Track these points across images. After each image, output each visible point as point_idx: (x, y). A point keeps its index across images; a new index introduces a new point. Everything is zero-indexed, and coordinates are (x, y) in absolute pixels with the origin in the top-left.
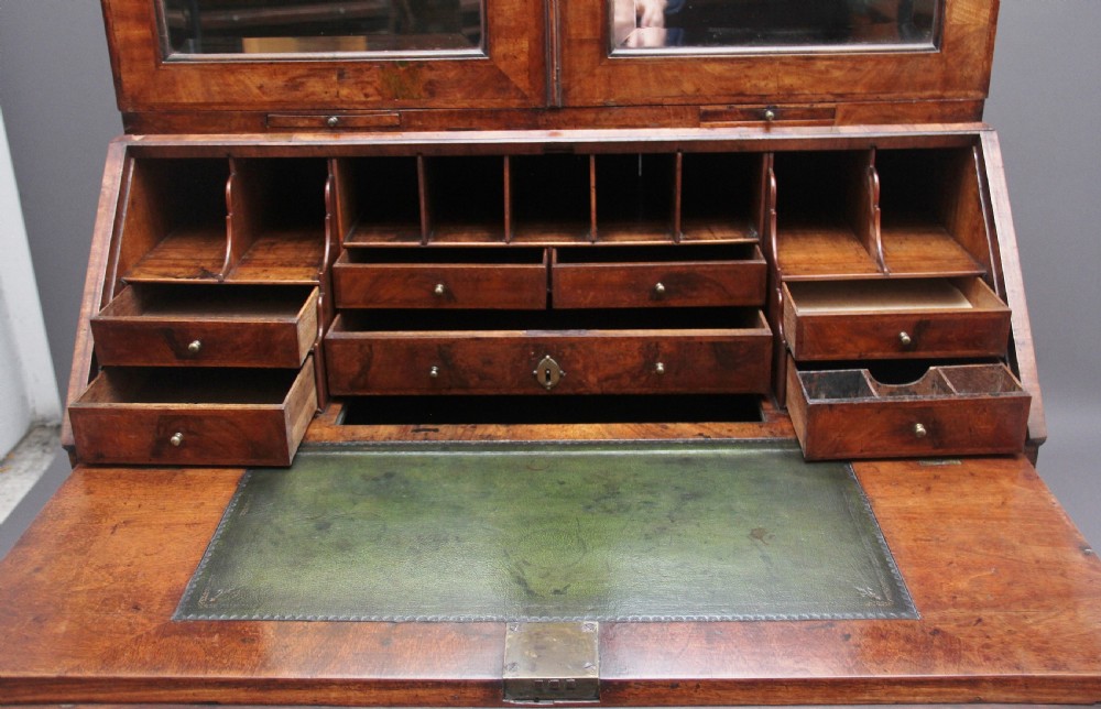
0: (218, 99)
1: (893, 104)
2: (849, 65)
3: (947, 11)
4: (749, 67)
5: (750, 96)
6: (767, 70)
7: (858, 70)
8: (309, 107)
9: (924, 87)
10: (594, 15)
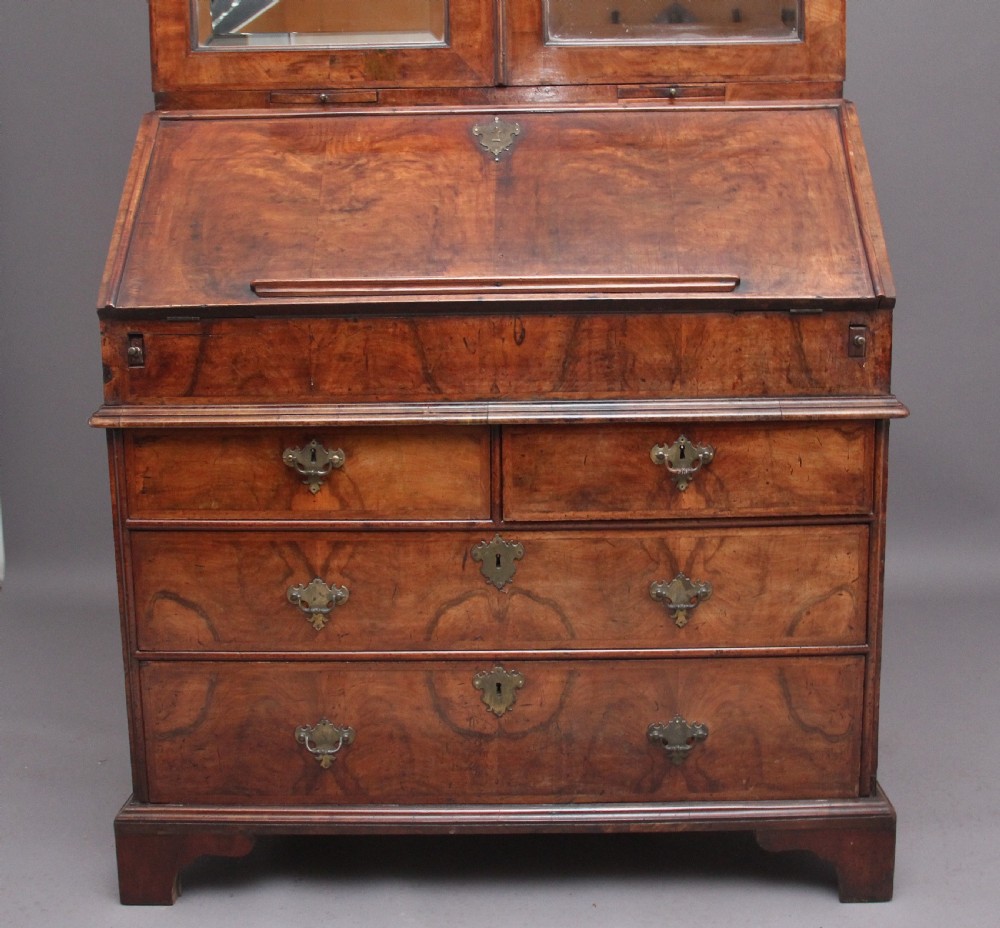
0: (233, 80)
1: (770, 84)
2: (734, 53)
3: (806, 11)
4: (654, 54)
5: (656, 77)
6: (669, 56)
7: (740, 57)
8: (306, 87)
9: (794, 70)
10: (532, 13)
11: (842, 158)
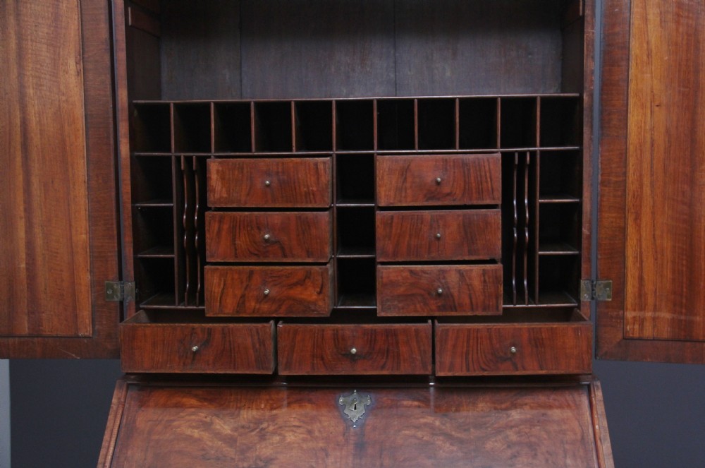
11: (591, 430)
